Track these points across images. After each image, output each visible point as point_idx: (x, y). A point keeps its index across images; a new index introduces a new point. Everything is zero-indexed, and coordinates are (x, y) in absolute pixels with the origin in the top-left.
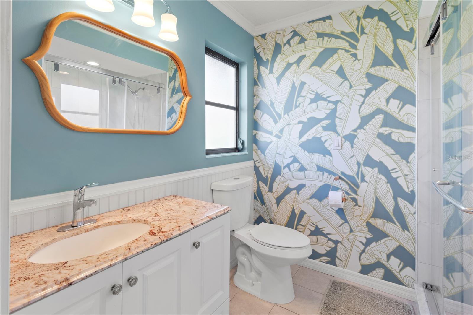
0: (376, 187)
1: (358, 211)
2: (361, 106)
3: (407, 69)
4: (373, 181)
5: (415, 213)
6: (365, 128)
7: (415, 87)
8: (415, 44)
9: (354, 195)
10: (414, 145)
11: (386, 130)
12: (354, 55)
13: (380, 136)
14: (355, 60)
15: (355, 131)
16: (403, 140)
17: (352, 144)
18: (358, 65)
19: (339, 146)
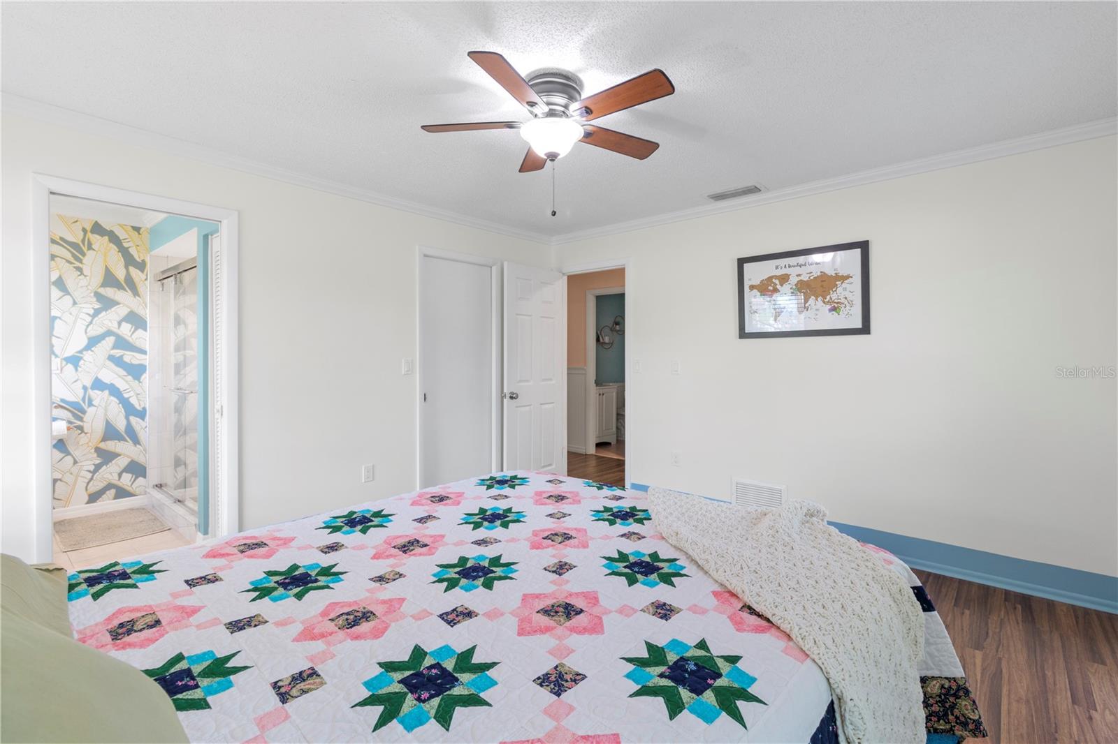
0: (106, 410)
1: (83, 439)
2: (88, 326)
3: (139, 296)
4: (103, 404)
5: (146, 427)
6: (93, 349)
7: (147, 313)
8: (147, 275)
9: (79, 423)
10: (145, 366)
11: (117, 353)
12: (79, 269)
13: (111, 358)
14: (80, 275)
15: (80, 352)
16: (135, 362)
17: (76, 366)
18: (83, 281)
19: (58, 369)
